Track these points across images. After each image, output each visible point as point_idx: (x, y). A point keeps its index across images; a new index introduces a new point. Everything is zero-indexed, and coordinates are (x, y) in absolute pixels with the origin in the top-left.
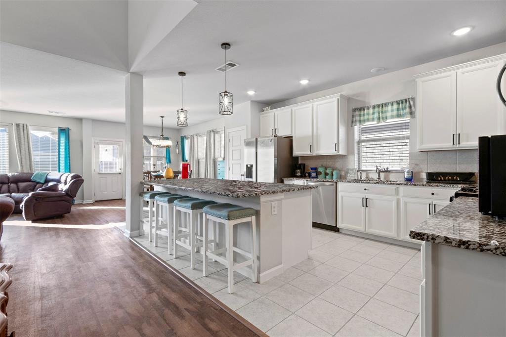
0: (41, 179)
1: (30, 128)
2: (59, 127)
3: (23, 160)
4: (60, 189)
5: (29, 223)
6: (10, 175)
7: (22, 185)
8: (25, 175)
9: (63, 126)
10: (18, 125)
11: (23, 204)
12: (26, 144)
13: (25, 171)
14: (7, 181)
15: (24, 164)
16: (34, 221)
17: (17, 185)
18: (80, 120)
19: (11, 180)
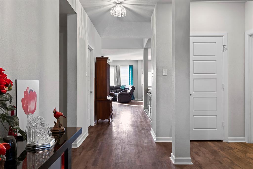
0: (123, 88)
1: (120, 67)
2: (129, 65)
3: (118, 80)
4: (128, 92)
5: (119, 103)
6: (114, 86)
7: (118, 90)
8: (118, 86)
9: (131, 65)
10: (116, 66)
11: (117, 96)
12: (119, 73)
13: (119, 85)
14: (113, 88)
15: (118, 82)
16: (120, 103)
17: (116, 90)
18: (137, 61)
19: (115, 88)
